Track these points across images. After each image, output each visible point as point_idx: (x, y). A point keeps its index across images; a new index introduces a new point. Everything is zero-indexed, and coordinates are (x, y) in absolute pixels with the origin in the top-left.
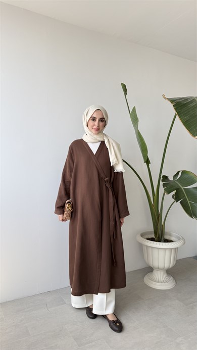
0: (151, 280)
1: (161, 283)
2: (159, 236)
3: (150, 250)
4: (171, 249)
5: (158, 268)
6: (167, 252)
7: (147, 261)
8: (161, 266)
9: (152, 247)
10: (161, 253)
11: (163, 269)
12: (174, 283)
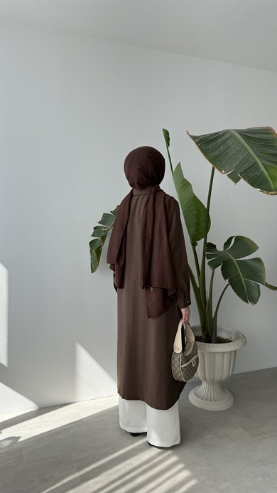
1: (211, 401)
4: (223, 353)
6: (218, 358)
11: (212, 381)
12: (232, 401)
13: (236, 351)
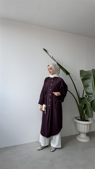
0: (79, 137)
2: (83, 119)
3: (79, 124)
4: (88, 124)
6: (86, 126)
7: (77, 129)
8: (83, 131)
9: (79, 123)
10: (83, 126)
11: (84, 133)
12: (90, 139)
13: (91, 124)
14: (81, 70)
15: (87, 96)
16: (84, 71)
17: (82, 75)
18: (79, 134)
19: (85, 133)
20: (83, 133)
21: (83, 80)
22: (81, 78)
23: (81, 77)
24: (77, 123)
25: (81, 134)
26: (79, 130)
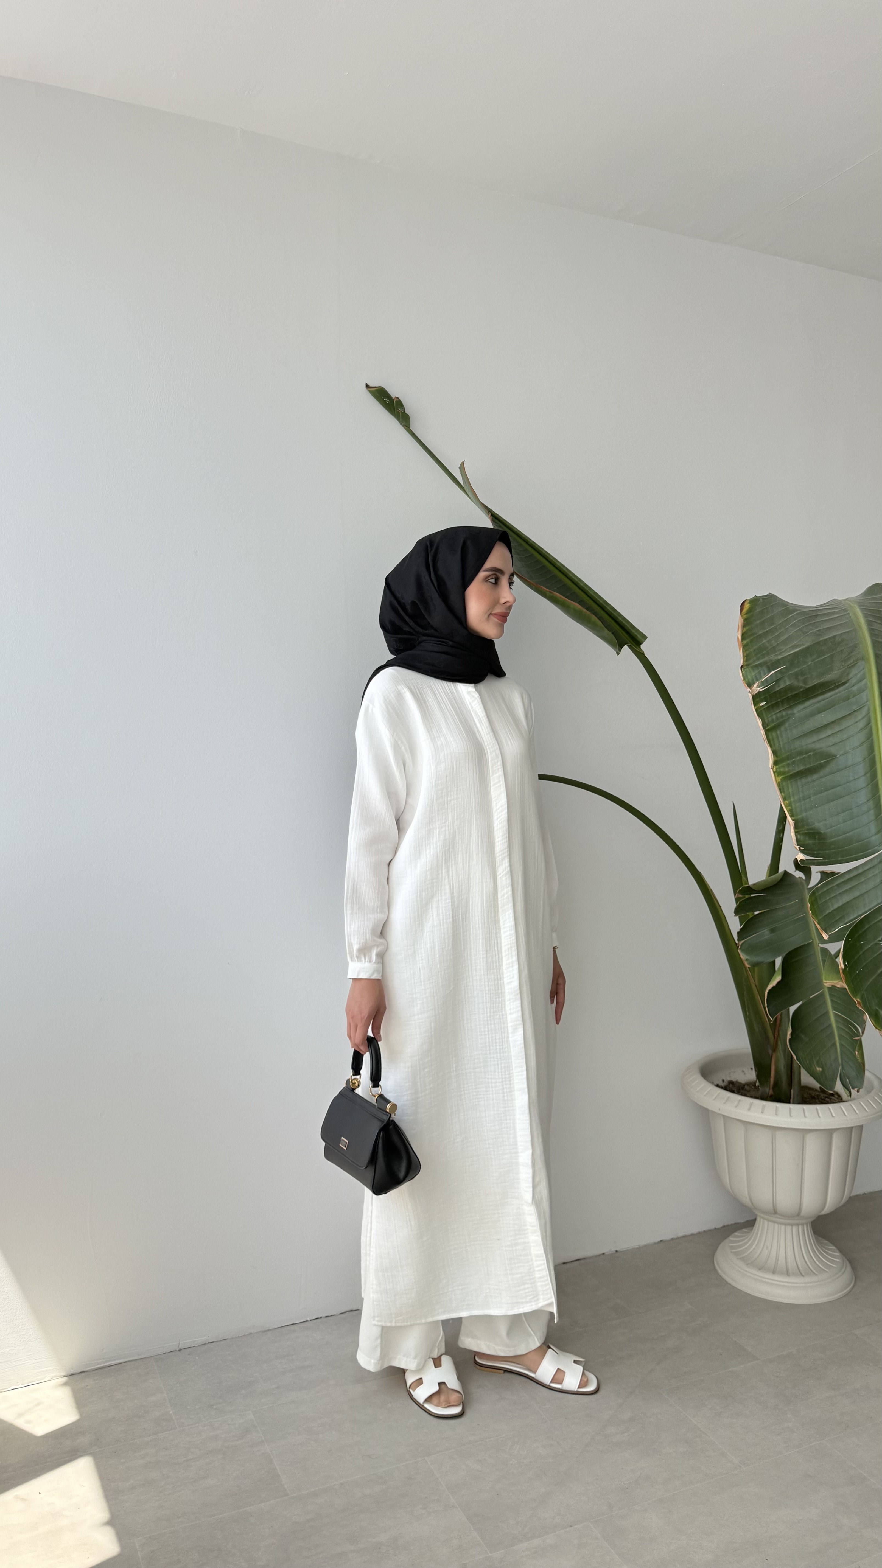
0: (743, 1259)
1: (788, 1274)
2: (779, 1078)
3: (738, 1132)
4: (830, 1132)
5: (775, 1212)
6: (813, 1146)
7: (726, 1180)
8: (785, 1200)
9: (747, 1124)
10: (786, 1147)
11: (794, 1217)
12: (847, 1274)
14: (755, 601)
15: (816, 870)
16: (788, 609)
17: (762, 651)
18: (741, 1220)
19: (799, 1214)
20: (785, 1216)
21: (768, 708)
22: (756, 688)
23: (752, 674)
24: (720, 1126)
25: (760, 1224)
26: (742, 1191)
